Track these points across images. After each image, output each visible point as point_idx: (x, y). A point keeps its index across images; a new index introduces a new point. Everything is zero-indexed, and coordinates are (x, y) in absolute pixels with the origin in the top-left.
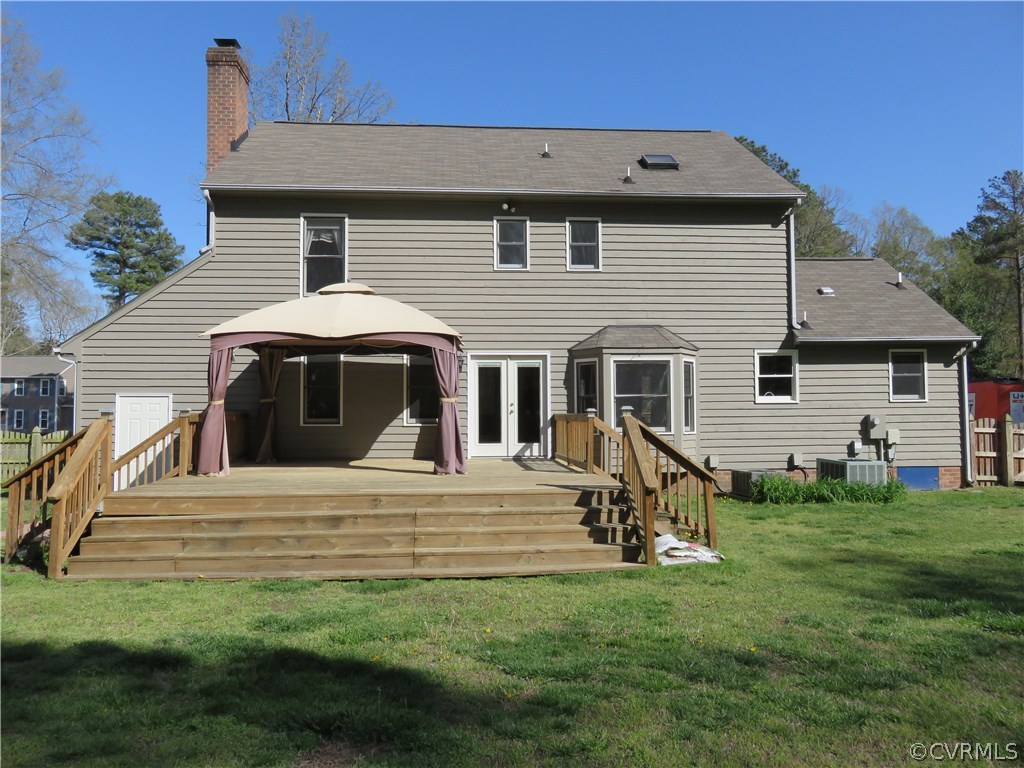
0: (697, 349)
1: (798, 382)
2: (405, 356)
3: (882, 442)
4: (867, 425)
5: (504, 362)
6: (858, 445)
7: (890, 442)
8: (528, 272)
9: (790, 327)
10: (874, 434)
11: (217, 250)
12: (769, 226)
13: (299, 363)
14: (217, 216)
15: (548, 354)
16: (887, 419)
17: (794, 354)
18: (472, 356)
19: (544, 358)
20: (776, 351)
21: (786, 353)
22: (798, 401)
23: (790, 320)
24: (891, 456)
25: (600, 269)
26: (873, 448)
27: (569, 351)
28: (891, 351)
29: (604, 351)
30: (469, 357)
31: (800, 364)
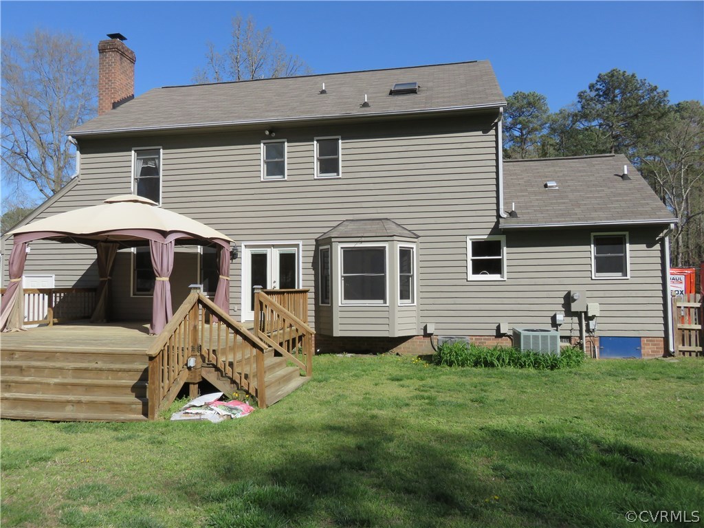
0: (418, 237)
1: (505, 263)
2: (199, 247)
3: (583, 314)
4: (569, 299)
5: (269, 250)
6: (560, 317)
7: (590, 315)
8: (286, 181)
9: (498, 216)
10: (575, 307)
11: (81, 177)
12: (480, 133)
13: (130, 253)
14: (81, 153)
15: (301, 243)
16: (589, 294)
17: (503, 239)
18: (245, 246)
19: (297, 246)
20: (486, 237)
21: (495, 238)
22: (505, 279)
23: (498, 210)
24: (592, 327)
25: (340, 176)
26: (576, 319)
27: (316, 240)
28: (593, 234)
29: (333, 240)
30: (243, 247)
31: (507, 247)
